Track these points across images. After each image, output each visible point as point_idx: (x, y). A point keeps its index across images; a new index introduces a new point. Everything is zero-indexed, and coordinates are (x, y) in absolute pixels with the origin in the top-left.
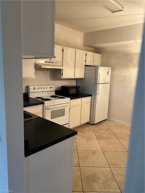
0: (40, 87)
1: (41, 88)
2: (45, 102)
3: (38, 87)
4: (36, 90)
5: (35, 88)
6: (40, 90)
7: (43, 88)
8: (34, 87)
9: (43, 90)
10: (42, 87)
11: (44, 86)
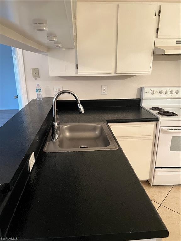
0: (164, 90)
1: (166, 92)
2: (162, 118)
3: (159, 90)
4: (156, 95)
5: (153, 92)
6: (164, 95)
7: (169, 91)
8: (152, 89)
9: (169, 95)
10: (167, 89)
11: (171, 89)
